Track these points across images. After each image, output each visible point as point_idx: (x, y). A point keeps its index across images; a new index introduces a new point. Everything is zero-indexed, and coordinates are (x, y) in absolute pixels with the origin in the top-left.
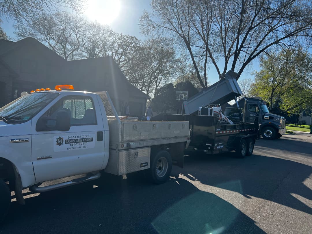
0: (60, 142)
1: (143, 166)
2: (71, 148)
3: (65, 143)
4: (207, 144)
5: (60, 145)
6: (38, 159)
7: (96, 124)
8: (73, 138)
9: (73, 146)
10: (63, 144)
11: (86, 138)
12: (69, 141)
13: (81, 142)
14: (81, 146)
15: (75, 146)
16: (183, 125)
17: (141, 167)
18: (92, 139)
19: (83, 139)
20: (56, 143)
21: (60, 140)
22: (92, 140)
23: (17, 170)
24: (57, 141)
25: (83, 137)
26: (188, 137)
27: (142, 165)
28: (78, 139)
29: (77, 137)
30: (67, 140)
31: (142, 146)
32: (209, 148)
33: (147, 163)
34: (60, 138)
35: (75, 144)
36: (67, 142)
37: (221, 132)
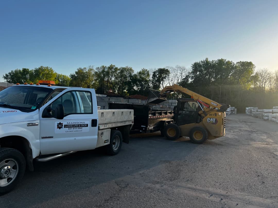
0: (60, 126)
1: (106, 143)
2: (69, 131)
3: (64, 127)
4: (142, 126)
5: (60, 129)
6: (43, 138)
7: (92, 113)
8: (71, 124)
9: (71, 130)
10: (62, 128)
11: (82, 124)
12: (68, 126)
13: (77, 127)
14: (77, 130)
15: (73, 130)
16: (130, 112)
17: (105, 143)
18: (87, 124)
19: (79, 125)
20: (57, 127)
21: (60, 125)
22: (87, 126)
23: (30, 146)
24: (58, 126)
25: (79, 123)
26: (132, 121)
27: (105, 141)
28: (75, 125)
29: (74, 123)
30: (66, 125)
31: (106, 128)
32: (144, 129)
33: (108, 140)
34: (60, 124)
35: (73, 128)
36: (66, 126)
37: (152, 117)
